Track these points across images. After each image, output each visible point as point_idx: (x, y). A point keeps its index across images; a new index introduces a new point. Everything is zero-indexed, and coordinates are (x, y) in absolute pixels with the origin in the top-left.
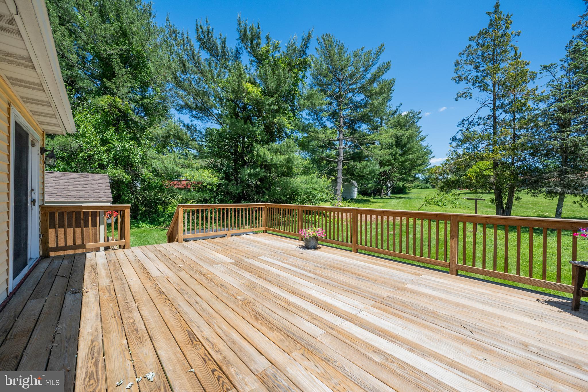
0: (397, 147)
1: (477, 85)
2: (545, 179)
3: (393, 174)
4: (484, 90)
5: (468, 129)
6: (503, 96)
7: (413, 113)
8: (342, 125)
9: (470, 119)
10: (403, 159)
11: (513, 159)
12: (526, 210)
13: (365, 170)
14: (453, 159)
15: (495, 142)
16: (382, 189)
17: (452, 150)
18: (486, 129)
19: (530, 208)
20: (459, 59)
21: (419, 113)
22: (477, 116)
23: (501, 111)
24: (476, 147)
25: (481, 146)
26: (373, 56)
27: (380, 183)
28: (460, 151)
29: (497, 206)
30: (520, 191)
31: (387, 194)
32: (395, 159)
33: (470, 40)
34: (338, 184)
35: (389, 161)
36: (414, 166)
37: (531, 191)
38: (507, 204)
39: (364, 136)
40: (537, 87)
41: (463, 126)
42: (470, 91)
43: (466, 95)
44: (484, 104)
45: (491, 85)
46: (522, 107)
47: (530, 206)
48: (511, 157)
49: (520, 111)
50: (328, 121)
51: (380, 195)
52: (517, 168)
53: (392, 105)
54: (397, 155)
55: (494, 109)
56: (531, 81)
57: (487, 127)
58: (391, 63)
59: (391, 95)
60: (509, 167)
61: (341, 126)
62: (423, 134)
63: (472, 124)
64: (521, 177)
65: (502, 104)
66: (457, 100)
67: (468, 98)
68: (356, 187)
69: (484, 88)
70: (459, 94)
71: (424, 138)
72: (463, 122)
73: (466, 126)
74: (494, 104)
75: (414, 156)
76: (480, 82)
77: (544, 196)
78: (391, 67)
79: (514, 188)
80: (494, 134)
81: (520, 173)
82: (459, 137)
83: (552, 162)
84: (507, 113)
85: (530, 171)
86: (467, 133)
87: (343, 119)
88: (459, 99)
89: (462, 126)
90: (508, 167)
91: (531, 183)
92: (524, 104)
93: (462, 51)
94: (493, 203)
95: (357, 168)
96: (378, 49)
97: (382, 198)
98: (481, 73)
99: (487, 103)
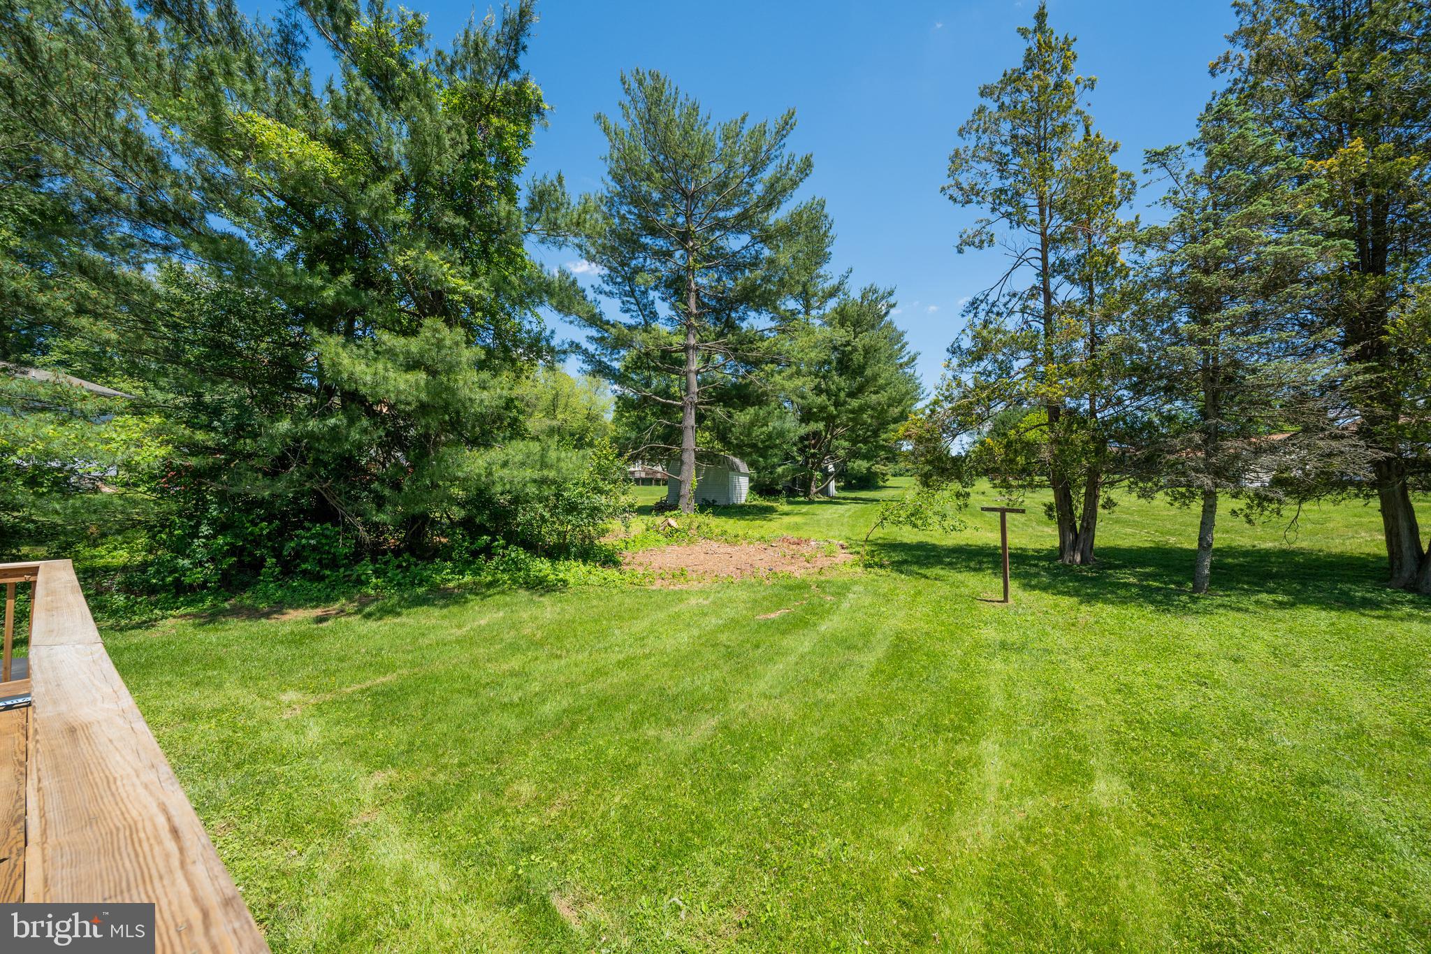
0: (840, 375)
1: (1003, 210)
2: (1169, 452)
3: (835, 443)
4: (1018, 226)
5: (986, 324)
6: (1063, 239)
7: (875, 291)
8: (695, 311)
9: (991, 299)
10: (855, 403)
11: (1092, 401)
12: (1129, 530)
13: (757, 431)
14: (948, 398)
15: (1050, 356)
16: (811, 480)
17: (950, 375)
18: (1026, 322)
19: (1135, 524)
20: (960, 144)
21: (891, 294)
22: (1005, 291)
23: (1059, 278)
24: (1005, 369)
25: (1017, 365)
26: (769, 137)
27: (807, 463)
28: (968, 378)
29: (1060, 523)
30: (1112, 484)
31: (825, 491)
32: (836, 404)
33: (982, 94)
34: (685, 468)
35: (823, 408)
36: (883, 423)
37: (1136, 484)
38: (1083, 519)
39: (752, 342)
40: (1137, 217)
41: (975, 316)
42: (988, 228)
43: (978, 240)
44: (1021, 260)
45: (1036, 210)
46: (1106, 266)
47: (1137, 518)
48: (1087, 396)
49: (1104, 278)
50: (664, 300)
51: (807, 494)
52: (1104, 423)
53: (831, 272)
54: (842, 394)
55: (1045, 274)
56: (1124, 203)
57: (1030, 318)
58: (812, 160)
59: (828, 250)
60: (1085, 422)
61: (690, 313)
62: (911, 349)
63: (995, 310)
64: (1113, 448)
65: (1062, 262)
66: (960, 251)
67: (986, 244)
68: (745, 475)
69: (1018, 219)
70: (965, 237)
71: (913, 360)
72: (974, 304)
73: (982, 315)
74: (1044, 259)
75: (883, 397)
76: (1009, 202)
77: (1168, 499)
78: (814, 169)
79: (1098, 476)
80: (1047, 335)
81: (1111, 436)
82: (967, 343)
83: (1182, 409)
84: (1073, 282)
85: (1133, 432)
86: (985, 333)
87: (698, 295)
88: (966, 248)
89: (971, 315)
90: (1083, 423)
91: (1136, 465)
92: (1111, 260)
93: (964, 123)
94: (1050, 517)
95: (733, 425)
96: (782, 122)
97: (811, 502)
98: (1011, 180)
99: (1028, 255)
